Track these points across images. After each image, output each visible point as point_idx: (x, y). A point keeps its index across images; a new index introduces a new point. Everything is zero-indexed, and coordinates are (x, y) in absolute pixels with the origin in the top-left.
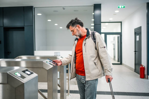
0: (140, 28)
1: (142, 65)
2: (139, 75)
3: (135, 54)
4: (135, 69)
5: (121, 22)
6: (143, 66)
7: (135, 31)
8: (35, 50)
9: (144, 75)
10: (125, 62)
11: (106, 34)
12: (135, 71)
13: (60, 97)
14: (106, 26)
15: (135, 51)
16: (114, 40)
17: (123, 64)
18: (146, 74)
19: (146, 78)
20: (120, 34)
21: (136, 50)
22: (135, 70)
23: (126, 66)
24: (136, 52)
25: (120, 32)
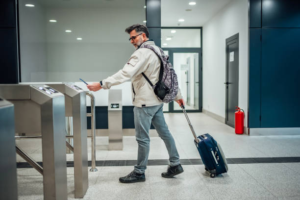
0: (236, 37)
1: (239, 108)
2: (234, 130)
3: (227, 87)
4: (226, 119)
5: (201, 28)
6: (241, 111)
7: (227, 43)
9: (243, 128)
10: (209, 106)
11: (171, 51)
13: (73, 173)
14: (171, 37)
15: (227, 83)
16: (187, 63)
17: (205, 111)
18: (247, 126)
19: (246, 134)
20: (200, 51)
21: (229, 82)
22: (227, 122)
23: (210, 114)
24: (229, 85)
25: (199, 47)
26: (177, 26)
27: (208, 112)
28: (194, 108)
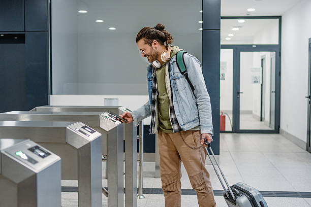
3: (310, 103)
4: (307, 144)
5: (280, 18)
8: (51, 94)
10: (287, 126)
11: (238, 49)
12: (307, 150)
14: (239, 27)
15: (310, 97)
17: (283, 131)
20: (277, 49)
22: (308, 148)
23: (289, 136)
25: (277, 43)
26: (246, 15)
27: (288, 134)
28: (270, 127)
